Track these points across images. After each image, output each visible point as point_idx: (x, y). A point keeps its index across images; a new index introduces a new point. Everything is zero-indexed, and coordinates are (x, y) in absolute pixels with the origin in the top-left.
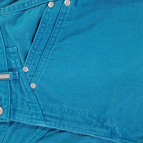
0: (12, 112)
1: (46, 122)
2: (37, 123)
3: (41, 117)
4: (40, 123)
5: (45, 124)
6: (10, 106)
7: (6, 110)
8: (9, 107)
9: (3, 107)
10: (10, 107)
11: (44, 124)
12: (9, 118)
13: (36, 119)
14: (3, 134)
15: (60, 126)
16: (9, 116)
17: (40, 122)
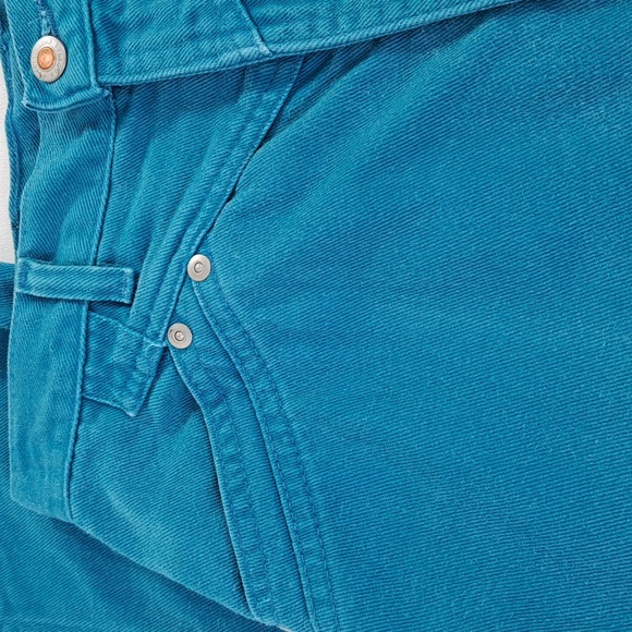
0: (103, 41)
1: (267, 31)
2: (226, 50)
3: (239, 16)
4: (237, 47)
5: (263, 40)
6: (86, 14)
7: (76, 42)
8: (86, 20)
9: (62, 33)
10: (91, 21)
11: (259, 41)
12: (97, 75)
13: (215, 34)
14: (98, 177)
15: (334, 25)
16: (96, 67)
17: (239, 38)
